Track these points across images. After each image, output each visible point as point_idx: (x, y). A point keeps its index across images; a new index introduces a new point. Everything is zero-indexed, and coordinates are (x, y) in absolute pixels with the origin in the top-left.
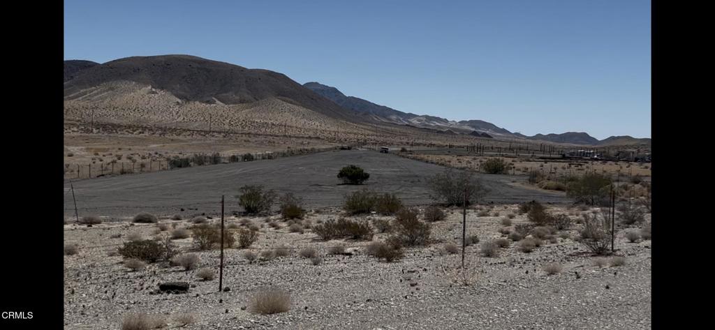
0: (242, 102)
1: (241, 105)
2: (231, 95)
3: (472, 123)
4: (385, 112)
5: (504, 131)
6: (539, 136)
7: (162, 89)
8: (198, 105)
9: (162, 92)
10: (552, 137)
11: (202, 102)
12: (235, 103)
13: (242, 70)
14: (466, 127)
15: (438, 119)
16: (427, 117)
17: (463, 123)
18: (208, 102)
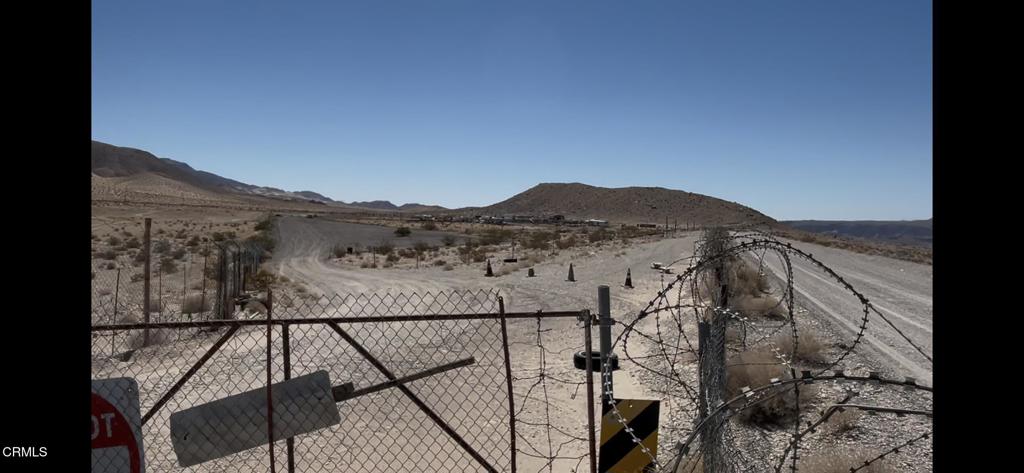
0: (118, 175)
1: (117, 178)
4: (232, 184)
5: (328, 199)
6: (355, 204)
10: (365, 204)
12: (111, 176)
13: (114, 148)
14: (300, 196)
15: (277, 190)
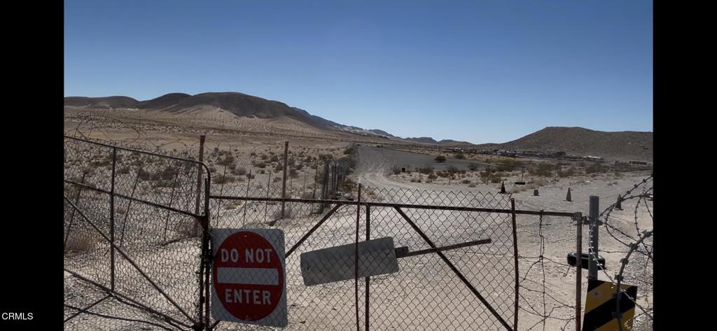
0: (268, 117)
1: (268, 119)
2: (262, 114)
3: (375, 131)
5: (391, 135)
6: (408, 139)
7: (226, 109)
8: (246, 119)
9: (226, 112)
11: (248, 117)
12: (264, 118)
15: (358, 128)
16: (353, 127)
17: (370, 130)
18: (251, 117)
